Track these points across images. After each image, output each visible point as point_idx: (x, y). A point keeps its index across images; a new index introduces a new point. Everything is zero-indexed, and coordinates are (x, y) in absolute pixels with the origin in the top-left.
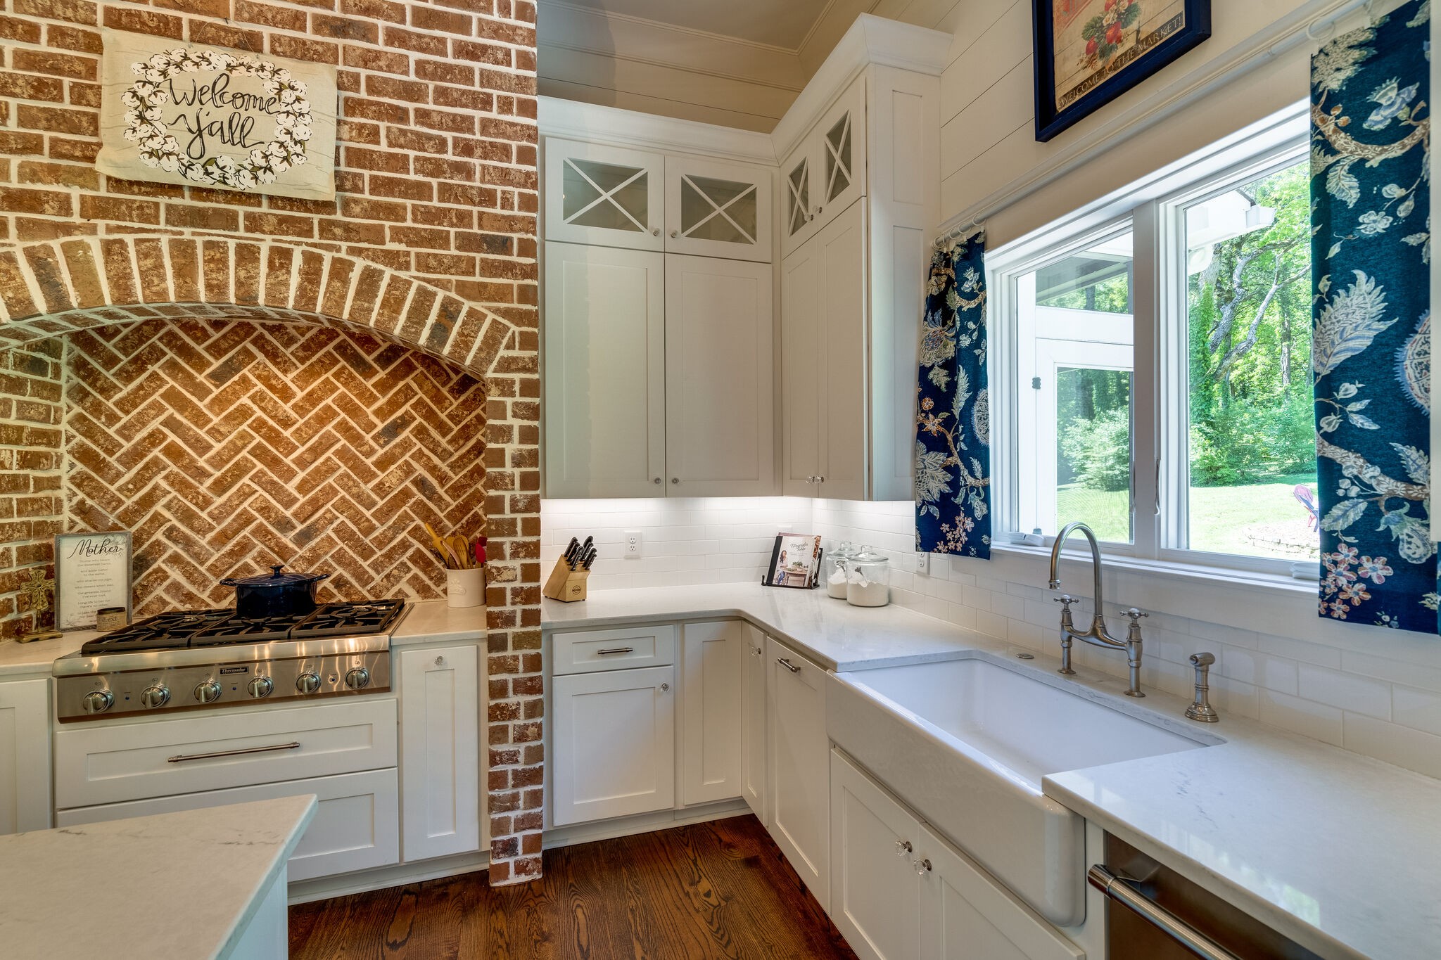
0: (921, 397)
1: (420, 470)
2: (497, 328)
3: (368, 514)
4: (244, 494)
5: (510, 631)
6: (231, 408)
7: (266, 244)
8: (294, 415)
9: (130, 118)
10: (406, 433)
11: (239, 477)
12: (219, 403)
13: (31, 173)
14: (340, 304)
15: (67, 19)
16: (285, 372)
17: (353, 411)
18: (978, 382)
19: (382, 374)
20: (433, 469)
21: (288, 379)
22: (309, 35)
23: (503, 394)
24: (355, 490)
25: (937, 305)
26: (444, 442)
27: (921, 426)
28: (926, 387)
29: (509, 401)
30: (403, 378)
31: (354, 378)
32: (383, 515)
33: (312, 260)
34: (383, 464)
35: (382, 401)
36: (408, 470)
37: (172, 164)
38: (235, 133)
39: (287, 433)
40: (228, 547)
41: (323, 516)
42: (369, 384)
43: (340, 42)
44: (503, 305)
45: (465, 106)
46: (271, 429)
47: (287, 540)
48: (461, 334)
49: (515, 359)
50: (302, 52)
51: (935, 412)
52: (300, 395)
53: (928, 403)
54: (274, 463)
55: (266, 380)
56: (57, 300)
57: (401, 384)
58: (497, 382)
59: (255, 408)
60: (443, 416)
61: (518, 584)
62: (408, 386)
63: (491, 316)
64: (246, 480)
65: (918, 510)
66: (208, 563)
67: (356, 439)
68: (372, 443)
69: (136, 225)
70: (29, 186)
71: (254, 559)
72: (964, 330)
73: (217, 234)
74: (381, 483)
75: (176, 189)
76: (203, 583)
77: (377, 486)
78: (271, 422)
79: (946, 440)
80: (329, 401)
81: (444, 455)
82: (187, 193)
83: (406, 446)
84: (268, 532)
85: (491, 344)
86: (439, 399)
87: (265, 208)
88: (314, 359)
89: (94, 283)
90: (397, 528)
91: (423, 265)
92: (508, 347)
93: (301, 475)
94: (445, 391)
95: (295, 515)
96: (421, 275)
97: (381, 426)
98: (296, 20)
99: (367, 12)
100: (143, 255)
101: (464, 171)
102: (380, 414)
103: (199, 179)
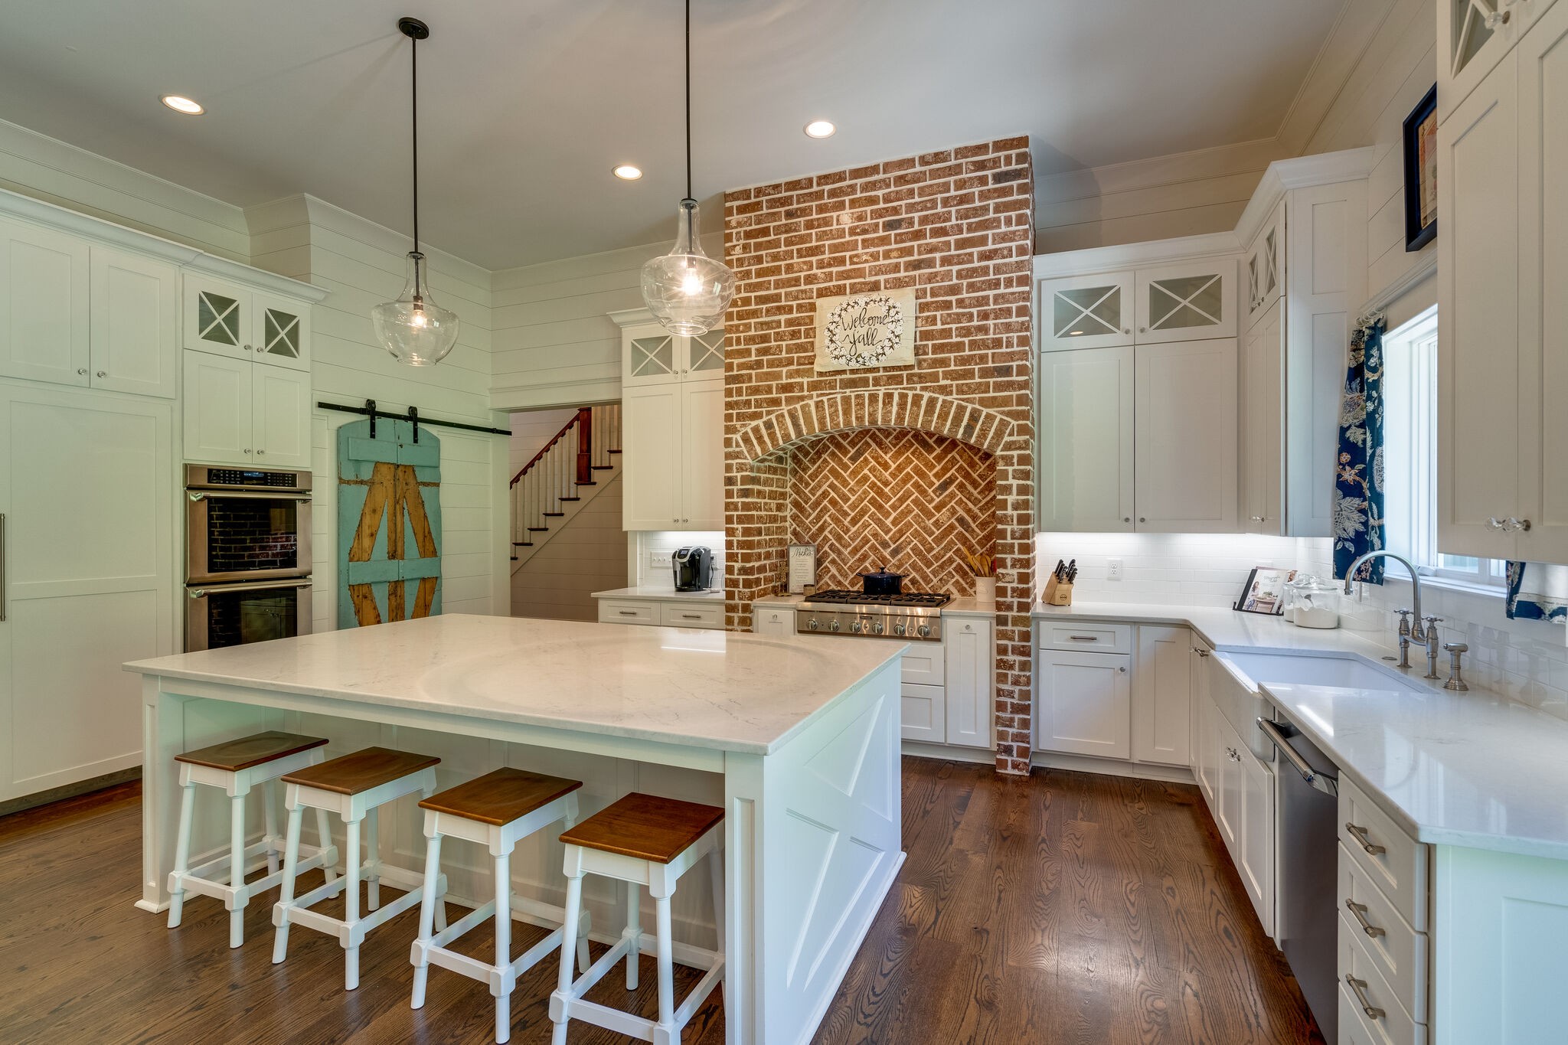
0: (1340, 452)
1: (961, 512)
2: (1003, 424)
3: (930, 539)
4: (866, 526)
5: (1010, 614)
6: (860, 476)
7: (881, 391)
8: (890, 479)
9: (827, 341)
10: (952, 488)
11: (863, 516)
12: (854, 473)
14: (916, 420)
15: (803, 299)
16: (886, 453)
17: (922, 475)
18: (1378, 441)
19: (938, 451)
20: (969, 511)
21: (887, 458)
22: (902, 274)
23: (1007, 465)
24: (922, 524)
25: (1357, 374)
26: (975, 493)
27: (1339, 476)
28: (1346, 445)
29: (1010, 469)
30: (950, 452)
31: (922, 454)
32: (938, 540)
33: (903, 397)
34: (938, 508)
35: (938, 468)
36: (954, 512)
37: (843, 361)
38: (869, 339)
39: (887, 490)
41: (905, 541)
42: (931, 457)
43: (917, 273)
44: (1006, 409)
45: (985, 290)
46: (879, 488)
47: (886, 553)
48: (981, 430)
49: (1014, 442)
50: (899, 284)
51: (1352, 464)
52: (894, 466)
53: (1346, 457)
54: (880, 507)
55: (875, 459)
56: (799, 433)
57: (950, 456)
58: (1003, 457)
59: (871, 475)
60: (975, 476)
61: (1015, 585)
62: (953, 457)
63: (999, 416)
64: (866, 518)
65: (1336, 544)
66: (848, 565)
67: (923, 492)
68: (932, 494)
69: (828, 392)
70: (789, 381)
71: (870, 564)
72: (1371, 398)
73: (860, 390)
74: (938, 520)
75: (843, 372)
76: (846, 576)
77: (935, 522)
78: (879, 484)
79: (1362, 488)
80: (908, 469)
81: (975, 502)
82: (848, 372)
83: (952, 496)
84: (877, 549)
85: (999, 434)
86: (972, 465)
87: (881, 373)
88: (901, 444)
89: (812, 423)
90: (947, 549)
91: (960, 391)
92: (1010, 435)
93: (894, 515)
94: (976, 459)
95: (890, 539)
96: (959, 397)
97: (937, 484)
98: (896, 268)
99: (931, 251)
100: (831, 406)
101: (984, 329)
102: (937, 476)
103: (854, 365)
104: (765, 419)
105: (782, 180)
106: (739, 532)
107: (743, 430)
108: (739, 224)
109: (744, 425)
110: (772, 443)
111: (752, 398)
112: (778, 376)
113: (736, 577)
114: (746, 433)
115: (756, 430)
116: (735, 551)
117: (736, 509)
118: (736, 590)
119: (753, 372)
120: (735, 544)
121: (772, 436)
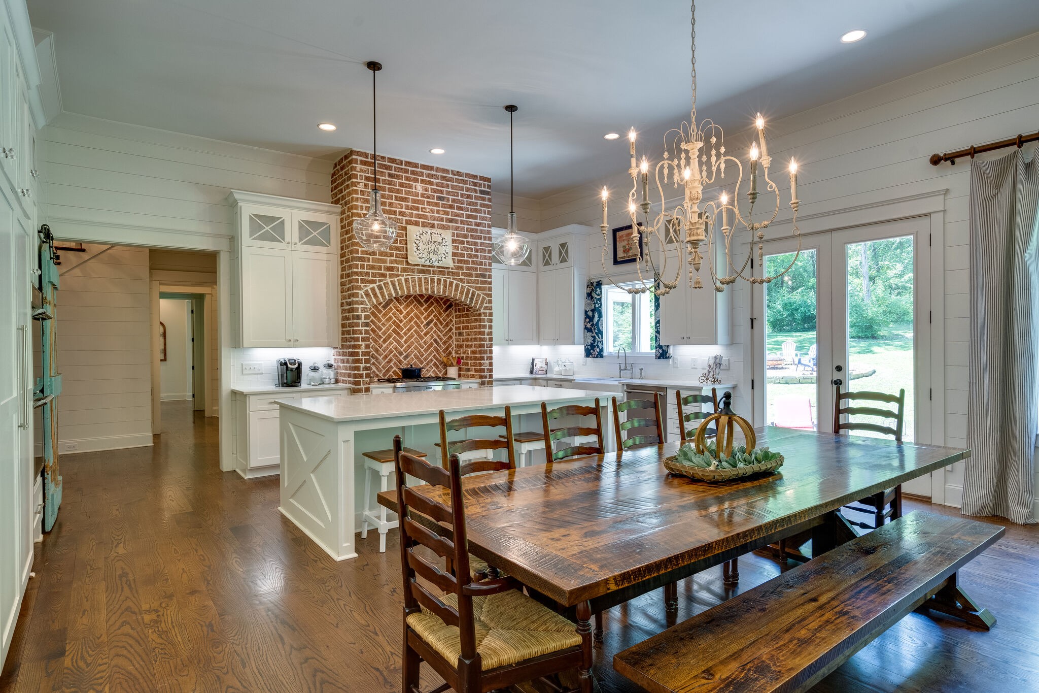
0: (586, 318)
1: (435, 337)
2: (483, 298)
3: (422, 350)
4: (391, 344)
5: (486, 380)
7: (436, 277)
8: (403, 319)
9: (415, 249)
10: (432, 325)
11: (389, 338)
12: (385, 315)
13: (391, 262)
15: (400, 223)
16: (401, 305)
17: (418, 318)
18: (600, 316)
19: (425, 306)
20: (439, 336)
21: (401, 308)
22: (444, 223)
23: (485, 316)
24: (419, 343)
25: (589, 295)
26: (441, 327)
27: (586, 326)
28: (587, 316)
29: (486, 318)
30: (431, 307)
31: (418, 307)
32: (426, 351)
33: (445, 281)
34: (426, 334)
35: (425, 314)
36: (432, 337)
37: (423, 260)
38: (435, 252)
39: (401, 325)
40: (387, 360)
41: (411, 351)
42: (422, 309)
43: (451, 224)
44: (484, 292)
45: (476, 239)
46: (397, 323)
47: (401, 358)
48: (476, 300)
49: (487, 307)
50: (443, 227)
51: (589, 322)
52: (405, 312)
53: (588, 320)
54: (398, 334)
55: (396, 308)
56: (396, 293)
57: (430, 309)
58: (484, 313)
60: (441, 319)
61: (488, 367)
62: (432, 310)
63: (482, 295)
64: (391, 339)
65: (585, 347)
67: (419, 326)
68: (423, 328)
69: (411, 274)
70: (391, 265)
72: (597, 303)
73: (427, 276)
74: (426, 341)
75: (418, 265)
76: (381, 371)
77: (424, 341)
78: (397, 321)
79: (592, 329)
80: (412, 314)
81: (441, 332)
82: (423, 266)
83: (432, 328)
84: (397, 356)
85: (482, 303)
86: (440, 314)
87: (436, 269)
89: (403, 289)
90: (429, 355)
91: (468, 282)
92: (486, 303)
93: (405, 338)
94: (441, 311)
95: (404, 350)
96: (468, 284)
97: (425, 322)
98: (442, 219)
99: (456, 216)
100: (413, 282)
101: (476, 256)
102: (425, 318)
103: (427, 263)
104: (378, 284)
105: (387, 156)
106: (363, 347)
107: (365, 289)
108: (361, 171)
109: (366, 286)
110: (382, 298)
111: (370, 271)
112: (384, 261)
113: (361, 372)
114: (367, 290)
115: (373, 289)
116: (361, 357)
117: (361, 334)
118: (361, 380)
119: (371, 257)
120: (360, 354)
121: (382, 294)
